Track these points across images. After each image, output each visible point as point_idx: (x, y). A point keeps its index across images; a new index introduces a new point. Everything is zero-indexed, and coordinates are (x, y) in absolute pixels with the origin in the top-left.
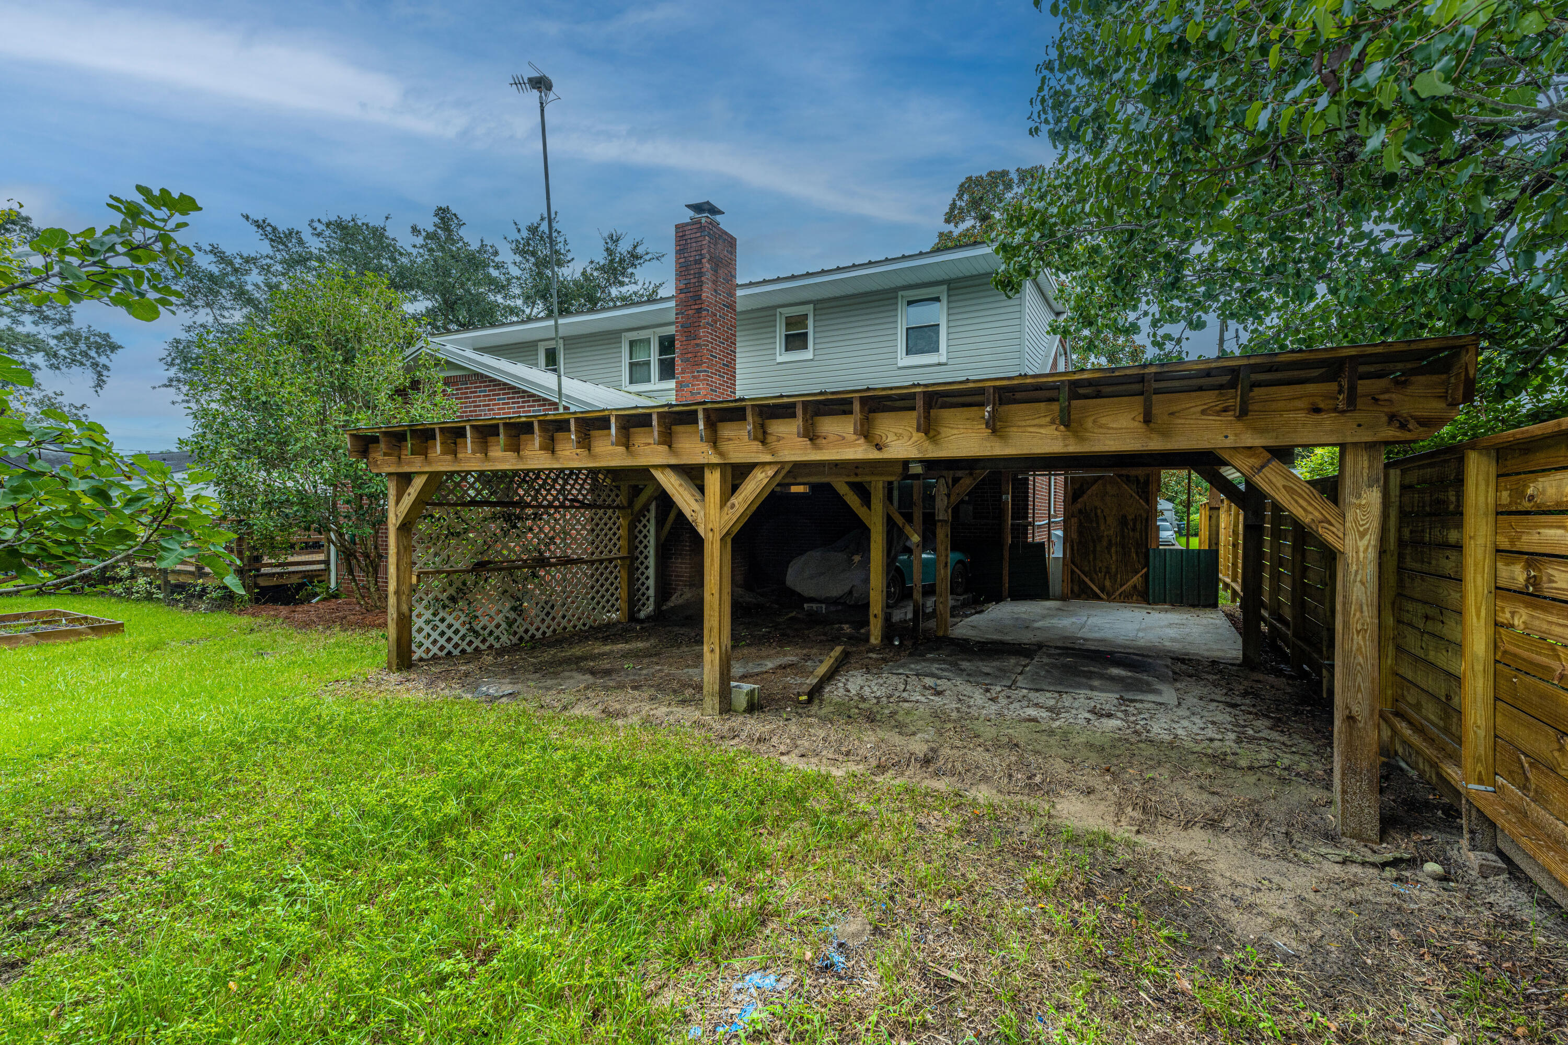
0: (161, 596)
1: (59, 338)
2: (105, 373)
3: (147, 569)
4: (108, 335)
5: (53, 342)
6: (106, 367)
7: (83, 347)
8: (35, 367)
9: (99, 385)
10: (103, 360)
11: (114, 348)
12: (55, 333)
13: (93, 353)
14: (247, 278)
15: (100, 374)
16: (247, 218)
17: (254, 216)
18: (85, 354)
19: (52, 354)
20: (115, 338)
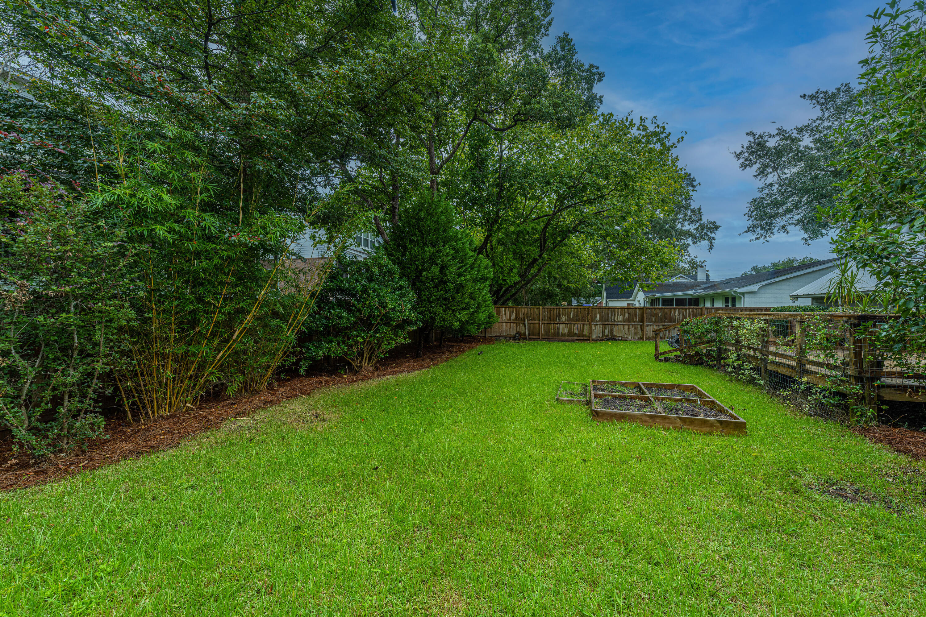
0: (762, 382)
1: (696, 229)
2: (713, 241)
3: (749, 356)
4: (715, 222)
5: (695, 232)
6: (714, 238)
7: (705, 231)
8: (689, 244)
9: (711, 248)
10: (713, 235)
11: (717, 227)
12: (695, 227)
13: (709, 233)
14: (800, 143)
15: (711, 243)
16: (804, 96)
17: (808, 93)
18: (706, 234)
19: (694, 237)
20: (718, 223)
